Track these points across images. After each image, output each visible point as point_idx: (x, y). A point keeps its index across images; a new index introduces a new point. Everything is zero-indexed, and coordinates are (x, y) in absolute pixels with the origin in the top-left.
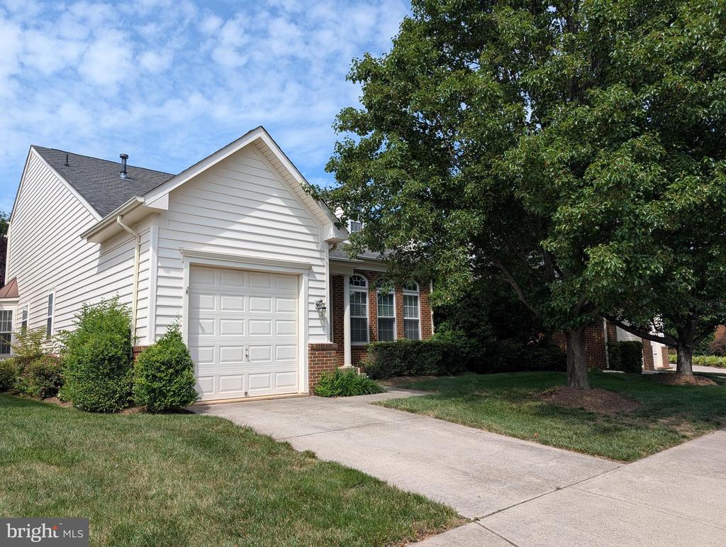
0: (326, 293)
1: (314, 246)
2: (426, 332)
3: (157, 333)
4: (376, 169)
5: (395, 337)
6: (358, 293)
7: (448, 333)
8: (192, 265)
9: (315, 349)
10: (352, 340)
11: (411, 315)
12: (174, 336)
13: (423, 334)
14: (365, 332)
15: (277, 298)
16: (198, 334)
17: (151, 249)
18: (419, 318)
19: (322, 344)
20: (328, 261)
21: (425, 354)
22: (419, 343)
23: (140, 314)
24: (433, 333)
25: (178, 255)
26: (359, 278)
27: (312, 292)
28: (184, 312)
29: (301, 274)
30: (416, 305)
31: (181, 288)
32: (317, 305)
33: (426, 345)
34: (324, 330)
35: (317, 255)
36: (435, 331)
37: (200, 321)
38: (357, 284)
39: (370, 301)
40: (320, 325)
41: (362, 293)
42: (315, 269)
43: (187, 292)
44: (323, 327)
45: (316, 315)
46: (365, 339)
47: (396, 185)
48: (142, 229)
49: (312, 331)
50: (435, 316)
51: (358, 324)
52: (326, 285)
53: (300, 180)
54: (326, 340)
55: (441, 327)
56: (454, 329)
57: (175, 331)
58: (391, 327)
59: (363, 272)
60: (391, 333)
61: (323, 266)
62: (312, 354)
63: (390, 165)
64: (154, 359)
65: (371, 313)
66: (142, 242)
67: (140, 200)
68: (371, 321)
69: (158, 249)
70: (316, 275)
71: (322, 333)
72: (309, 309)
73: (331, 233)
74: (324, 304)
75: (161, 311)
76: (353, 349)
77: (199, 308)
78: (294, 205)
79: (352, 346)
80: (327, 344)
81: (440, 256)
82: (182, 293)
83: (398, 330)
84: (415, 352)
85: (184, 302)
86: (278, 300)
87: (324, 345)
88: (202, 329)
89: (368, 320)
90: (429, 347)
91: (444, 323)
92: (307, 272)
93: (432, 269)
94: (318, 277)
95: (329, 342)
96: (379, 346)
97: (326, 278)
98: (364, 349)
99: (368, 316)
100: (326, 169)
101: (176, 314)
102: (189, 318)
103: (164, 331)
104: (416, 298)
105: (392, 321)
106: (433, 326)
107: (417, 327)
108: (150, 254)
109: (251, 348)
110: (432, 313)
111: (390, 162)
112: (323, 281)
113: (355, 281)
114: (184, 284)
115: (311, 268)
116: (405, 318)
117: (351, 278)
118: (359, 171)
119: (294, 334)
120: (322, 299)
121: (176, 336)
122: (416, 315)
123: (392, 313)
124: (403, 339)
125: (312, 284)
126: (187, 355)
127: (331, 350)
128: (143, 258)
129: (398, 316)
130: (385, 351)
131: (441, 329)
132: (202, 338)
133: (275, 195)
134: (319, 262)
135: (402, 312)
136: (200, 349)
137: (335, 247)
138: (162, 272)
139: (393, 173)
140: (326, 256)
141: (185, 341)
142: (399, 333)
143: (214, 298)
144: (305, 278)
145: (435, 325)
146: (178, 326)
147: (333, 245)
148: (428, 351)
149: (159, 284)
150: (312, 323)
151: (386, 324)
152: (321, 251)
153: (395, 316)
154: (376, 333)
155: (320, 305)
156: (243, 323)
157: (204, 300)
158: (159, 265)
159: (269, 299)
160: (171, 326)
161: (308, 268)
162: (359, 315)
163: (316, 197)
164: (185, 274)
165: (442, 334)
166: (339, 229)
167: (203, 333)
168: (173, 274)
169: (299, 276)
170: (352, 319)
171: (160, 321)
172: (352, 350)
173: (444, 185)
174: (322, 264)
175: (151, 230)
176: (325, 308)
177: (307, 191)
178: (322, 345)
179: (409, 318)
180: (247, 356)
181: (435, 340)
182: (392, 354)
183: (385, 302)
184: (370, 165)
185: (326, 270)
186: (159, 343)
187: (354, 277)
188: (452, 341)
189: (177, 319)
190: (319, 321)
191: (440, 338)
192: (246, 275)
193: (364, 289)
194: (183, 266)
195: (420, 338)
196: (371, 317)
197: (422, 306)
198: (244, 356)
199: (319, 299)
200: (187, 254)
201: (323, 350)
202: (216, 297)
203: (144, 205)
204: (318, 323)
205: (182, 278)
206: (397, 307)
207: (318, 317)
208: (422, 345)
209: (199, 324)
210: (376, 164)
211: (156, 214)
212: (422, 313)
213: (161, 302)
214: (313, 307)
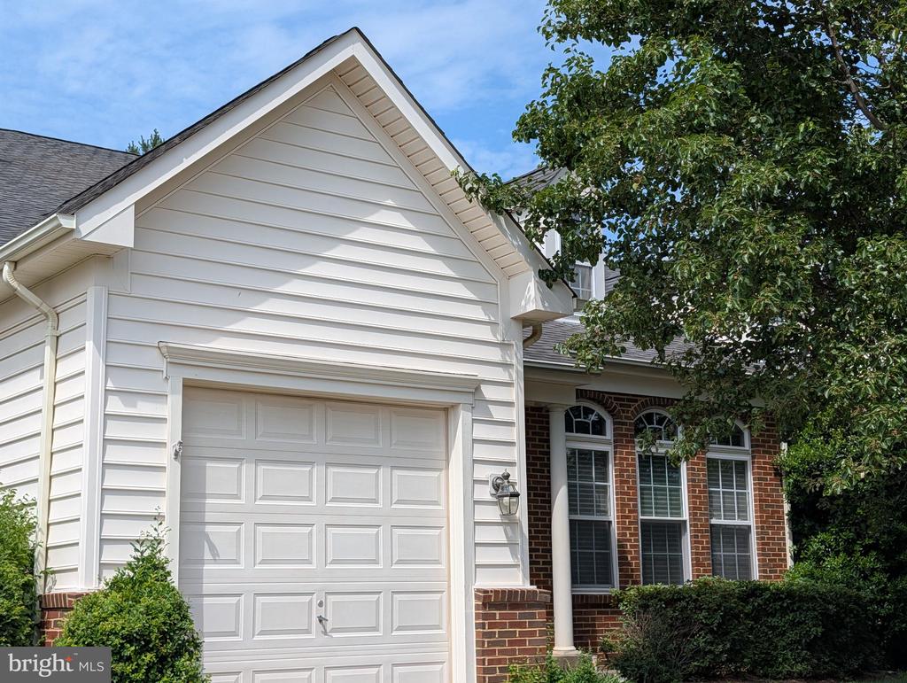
0: (518, 454)
1: (485, 333)
2: (772, 558)
3: (105, 559)
4: (651, 133)
5: (688, 573)
6: (584, 455)
7: (831, 562)
8: (189, 387)
9: (493, 603)
10: (575, 580)
11: (729, 512)
12: (149, 569)
13: (763, 564)
14: (606, 559)
15: (393, 468)
16: (202, 562)
17: (89, 345)
18: (751, 521)
19: (510, 591)
20: (521, 369)
21: (774, 621)
22: (755, 591)
23: (58, 512)
24: (790, 563)
25: (155, 360)
26: (588, 411)
27: (481, 452)
28: (168, 506)
29: (454, 406)
30: (742, 485)
31: (163, 444)
32: (496, 487)
33: (777, 595)
34: (514, 554)
35: (495, 355)
36: (796, 558)
37: (209, 529)
38: (583, 428)
39: (619, 475)
40: (503, 540)
41: (596, 452)
42: (489, 392)
43: (176, 454)
44: (511, 545)
45: (493, 514)
46: (606, 579)
47: (708, 177)
48: (62, 297)
49: (484, 557)
50: (795, 516)
51: (587, 536)
52: (518, 434)
53: (451, 163)
54: (518, 581)
55: (815, 546)
56: (850, 553)
57: (152, 557)
58: (676, 545)
59: (598, 397)
60: (677, 563)
61: (509, 384)
62: (485, 616)
63: (691, 125)
64: (107, 626)
65: (622, 506)
66: (62, 329)
67: (68, 222)
68: (623, 528)
69: (108, 346)
70: (491, 407)
71: (510, 561)
72: (476, 497)
73: (530, 297)
74: (513, 484)
75: (113, 504)
76: (579, 604)
77: (204, 496)
78: (436, 226)
79: (574, 597)
80: (523, 592)
81: (835, 359)
82: (165, 457)
83: (696, 553)
84: (747, 616)
85: (169, 482)
86: (397, 473)
87: (516, 592)
88: (213, 548)
89: (614, 526)
90: (788, 599)
91: (821, 536)
92: (470, 399)
93: (811, 394)
94: (498, 413)
95: (528, 587)
96: (652, 596)
97: (517, 415)
98: (608, 606)
99: (613, 516)
100: (514, 134)
101: (153, 512)
102: (181, 523)
103: (125, 555)
104: (741, 466)
105: (677, 528)
106: (789, 543)
107: (745, 544)
108: (88, 359)
109: (331, 598)
110: (787, 507)
111: (690, 115)
112: (511, 424)
113: (577, 422)
114: (170, 433)
115: (478, 389)
116: (714, 521)
117: (567, 415)
118: (606, 143)
119: (437, 562)
120: (509, 470)
121: (156, 567)
122: (743, 512)
123: (677, 508)
124: (707, 577)
125: (481, 432)
126: (185, 617)
127: (531, 606)
128: (66, 368)
129: (693, 515)
130: (670, 612)
131: (815, 553)
132: (213, 574)
133: (390, 202)
134: (499, 374)
135: (705, 504)
136: (206, 601)
137: (536, 333)
138: (116, 405)
139: (700, 145)
140: (516, 358)
141: (174, 580)
142: (697, 563)
143: (239, 470)
144: (463, 417)
145: (795, 542)
146: (160, 542)
147: (532, 327)
148: (784, 611)
149: (109, 435)
150: (483, 535)
151: (662, 536)
152: (503, 345)
153: (686, 516)
154: (636, 562)
155: (501, 487)
156: (311, 533)
157: (217, 474)
158: (110, 385)
159: (375, 471)
160: (141, 542)
161: (472, 388)
162: (590, 512)
163: (493, 206)
164: (171, 407)
165: (818, 566)
166: (550, 286)
167: (215, 561)
168: (145, 408)
169: (447, 410)
170: (572, 523)
171: (113, 529)
172: (574, 606)
173: (835, 169)
174: (506, 378)
175: (90, 297)
176: (516, 495)
177: (471, 190)
178: (512, 593)
179: (722, 522)
180: (321, 620)
181: (800, 581)
182: (687, 621)
183: (659, 478)
184: (635, 125)
185: (516, 395)
186: (115, 585)
187: (576, 410)
188: (848, 585)
189: (155, 524)
190: (501, 528)
191: (812, 576)
192: (318, 408)
193: (601, 443)
194: (167, 389)
195: (756, 575)
196: (622, 518)
197: (759, 488)
198: (315, 620)
199: (500, 471)
200: (177, 357)
201: (515, 606)
202: (244, 467)
203: (75, 236)
204: (498, 535)
205: (163, 420)
206: (691, 490)
207: (498, 519)
208: (767, 595)
209: (206, 536)
210: (653, 122)
211: (102, 257)
212: (760, 509)
213: (115, 480)
214: (485, 493)
